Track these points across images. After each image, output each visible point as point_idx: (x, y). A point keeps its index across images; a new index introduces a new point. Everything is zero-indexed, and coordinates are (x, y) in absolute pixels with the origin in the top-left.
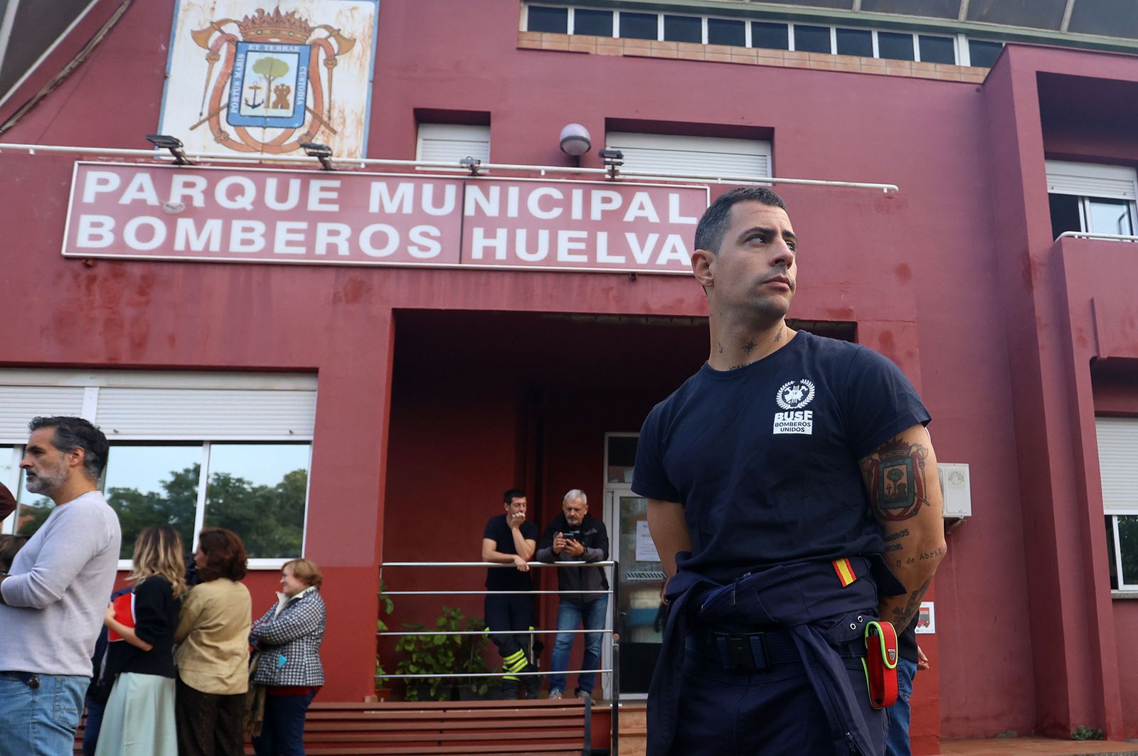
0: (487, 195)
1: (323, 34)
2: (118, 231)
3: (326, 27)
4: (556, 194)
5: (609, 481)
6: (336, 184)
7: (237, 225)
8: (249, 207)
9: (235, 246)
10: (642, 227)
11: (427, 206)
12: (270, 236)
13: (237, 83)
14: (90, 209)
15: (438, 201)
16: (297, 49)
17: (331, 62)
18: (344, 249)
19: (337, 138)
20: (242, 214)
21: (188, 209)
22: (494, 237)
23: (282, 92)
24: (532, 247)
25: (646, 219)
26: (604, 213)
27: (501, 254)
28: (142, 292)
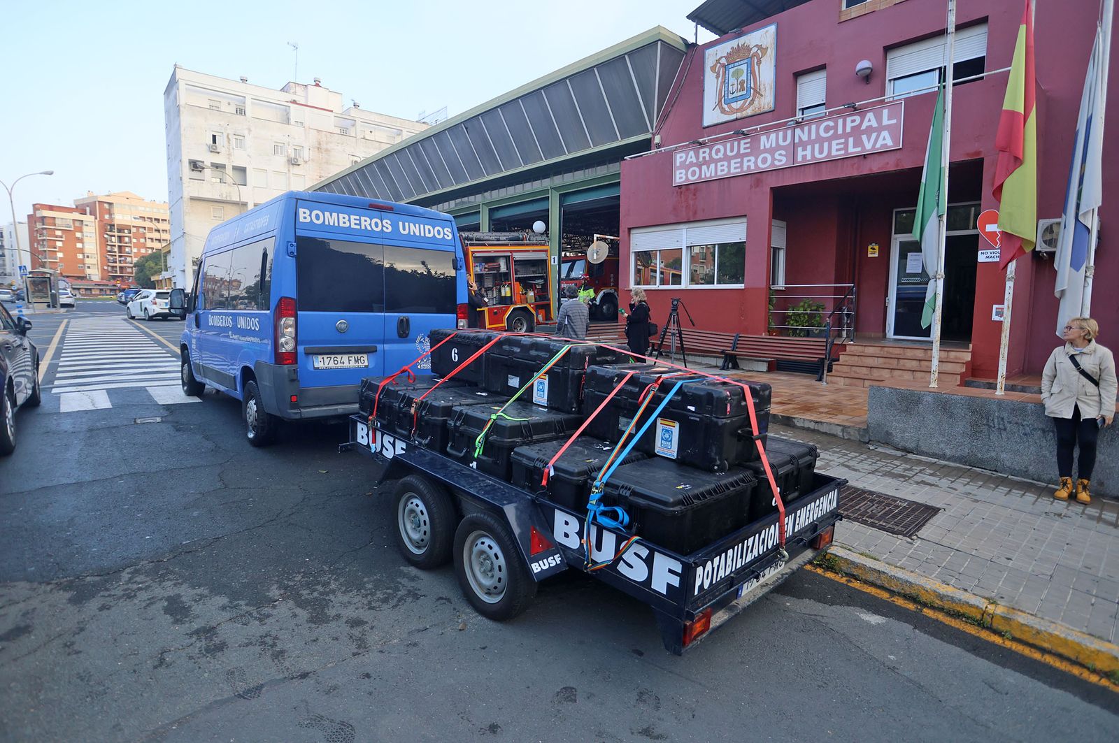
0: (803, 131)
1: (755, 49)
2: (686, 174)
3: (756, 46)
4: (831, 123)
5: (895, 233)
6: (749, 140)
7: (719, 164)
8: (722, 157)
9: (719, 173)
10: (869, 130)
11: (781, 143)
12: (729, 166)
13: (727, 85)
14: (680, 168)
15: (785, 139)
16: (746, 61)
17: (759, 63)
18: (753, 167)
19: (763, 98)
20: (720, 160)
21: (705, 162)
22: (806, 150)
23: (742, 83)
24: (821, 152)
25: (871, 126)
26: (852, 128)
27: (809, 157)
28: (695, 195)
